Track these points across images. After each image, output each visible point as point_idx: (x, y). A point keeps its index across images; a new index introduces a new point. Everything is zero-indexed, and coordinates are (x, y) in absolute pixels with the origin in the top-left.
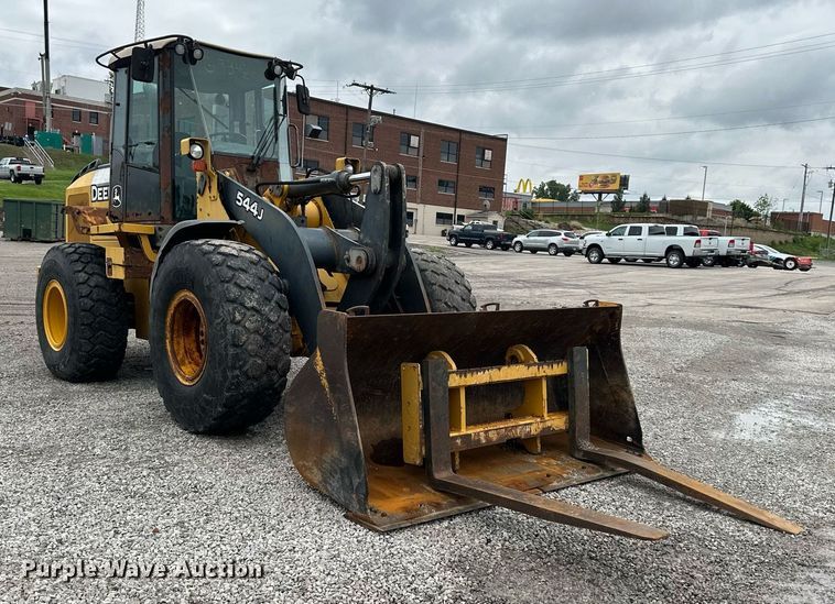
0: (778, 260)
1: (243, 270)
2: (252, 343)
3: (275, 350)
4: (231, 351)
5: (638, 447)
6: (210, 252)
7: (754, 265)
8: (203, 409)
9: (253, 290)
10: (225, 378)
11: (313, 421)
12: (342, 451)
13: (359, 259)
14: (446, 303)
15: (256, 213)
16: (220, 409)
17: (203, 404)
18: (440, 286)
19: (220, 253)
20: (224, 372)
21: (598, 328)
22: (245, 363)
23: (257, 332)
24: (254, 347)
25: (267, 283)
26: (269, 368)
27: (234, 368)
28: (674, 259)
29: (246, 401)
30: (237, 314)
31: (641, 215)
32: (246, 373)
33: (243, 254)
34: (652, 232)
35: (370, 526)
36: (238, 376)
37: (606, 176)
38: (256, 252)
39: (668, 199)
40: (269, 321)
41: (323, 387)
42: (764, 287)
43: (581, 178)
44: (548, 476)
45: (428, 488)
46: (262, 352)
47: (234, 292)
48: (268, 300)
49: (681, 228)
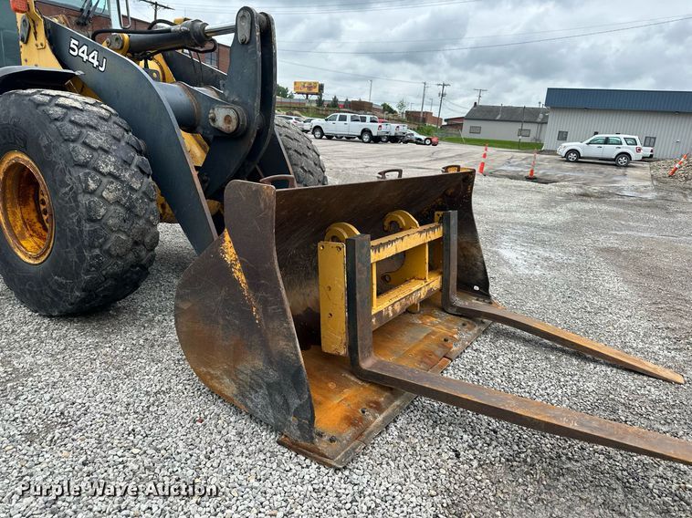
0: (420, 139)
1: (91, 127)
2: (113, 217)
3: (141, 222)
4: (87, 227)
5: (484, 294)
6: (43, 104)
7: (406, 142)
8: (56, 293)
9: (106, 152)
10: (82, 258)
11: (221, 321)
12: (270, 362)
13: (227, 119)
14: (302, 168)
15: (96, 63)
16: (77, 294)
17: (55, 287)
18: (295, 151)
19: (58, 105)
20: (80, 252)
21: (450, 192)
22: (106, 240)
23: (117, 202)
24: (117, 221)
25: (123, 143)
26: (136, 243)
27: (92, 247)
28: (366, 138)
29: (110, 282)
30: (91, 182)
31: (334, 109)
32: (108, 252)
33: (88, 107)
34: (354, 120)
35: (320, 458)
36: (97, 256)
37: (310, 84)
38: (105, 106)
39: (350, 100)
40: (132, 189)
41: (236, 282)
42: (421, 156)
43: (295, 83)
44: (446, 340)
45: (353, 378)
46: (126, 226)
47: (83, 154)
48: (127, 163)
49: (368, 117)
